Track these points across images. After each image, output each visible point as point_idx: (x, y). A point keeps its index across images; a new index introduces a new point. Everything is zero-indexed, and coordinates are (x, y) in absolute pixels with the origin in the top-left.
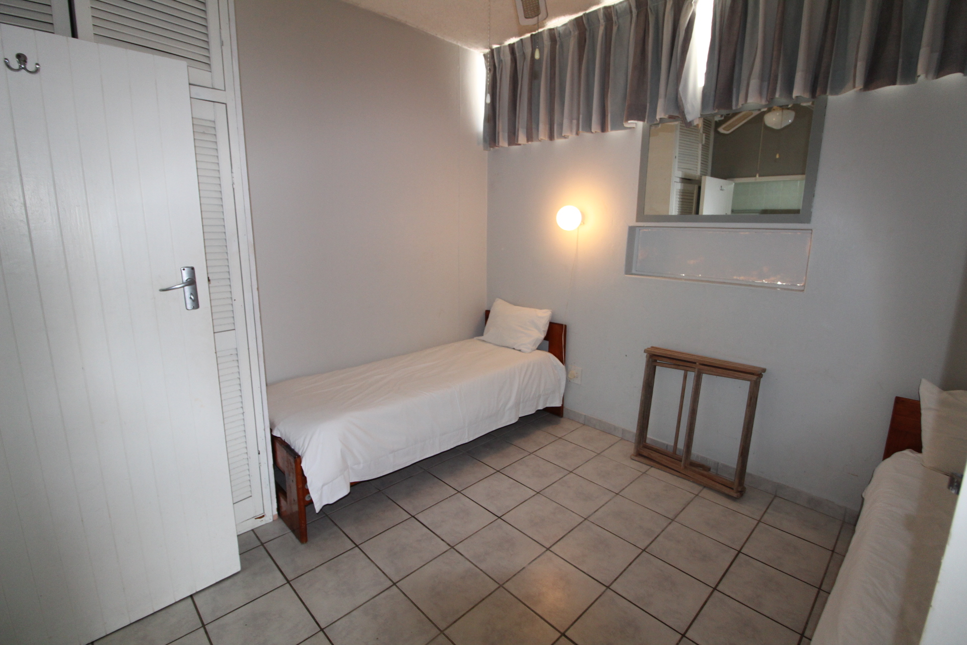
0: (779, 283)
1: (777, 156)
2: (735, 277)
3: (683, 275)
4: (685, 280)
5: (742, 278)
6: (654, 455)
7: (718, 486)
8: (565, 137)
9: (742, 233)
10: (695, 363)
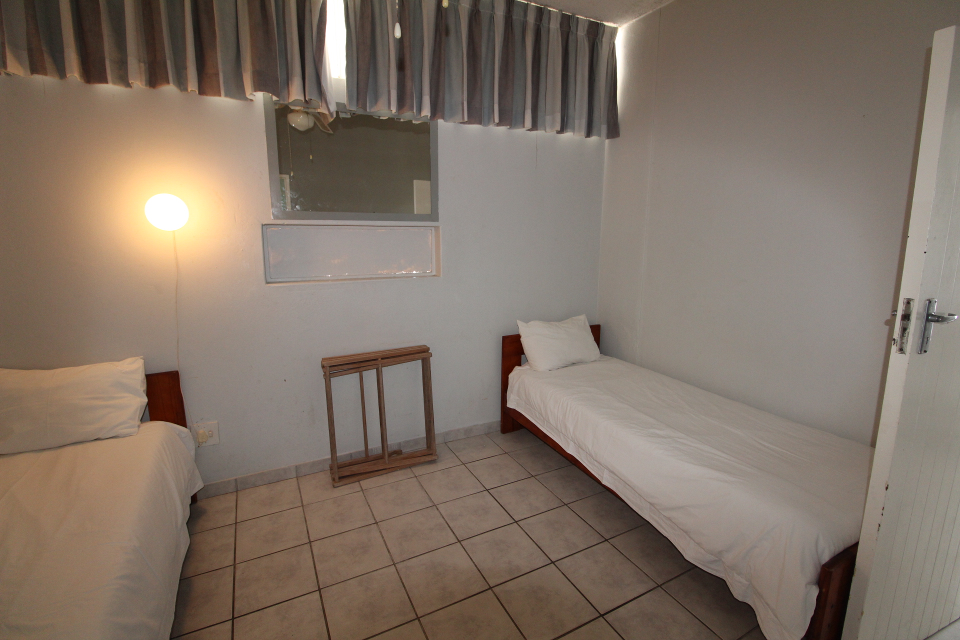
0: (414, 272)
1: (311, 157)
2: (379, 272)
3: (329, 276)
4: (332, 280)
5: (385, 272)
6: (355, 469)
7: (423, 459)
8: (128, 85)
9: (380, 231)
10: (377, 359)
